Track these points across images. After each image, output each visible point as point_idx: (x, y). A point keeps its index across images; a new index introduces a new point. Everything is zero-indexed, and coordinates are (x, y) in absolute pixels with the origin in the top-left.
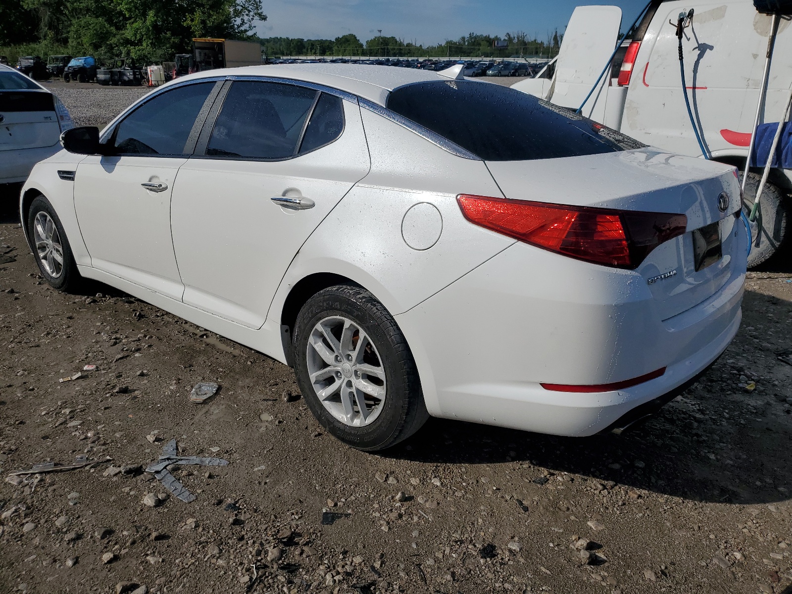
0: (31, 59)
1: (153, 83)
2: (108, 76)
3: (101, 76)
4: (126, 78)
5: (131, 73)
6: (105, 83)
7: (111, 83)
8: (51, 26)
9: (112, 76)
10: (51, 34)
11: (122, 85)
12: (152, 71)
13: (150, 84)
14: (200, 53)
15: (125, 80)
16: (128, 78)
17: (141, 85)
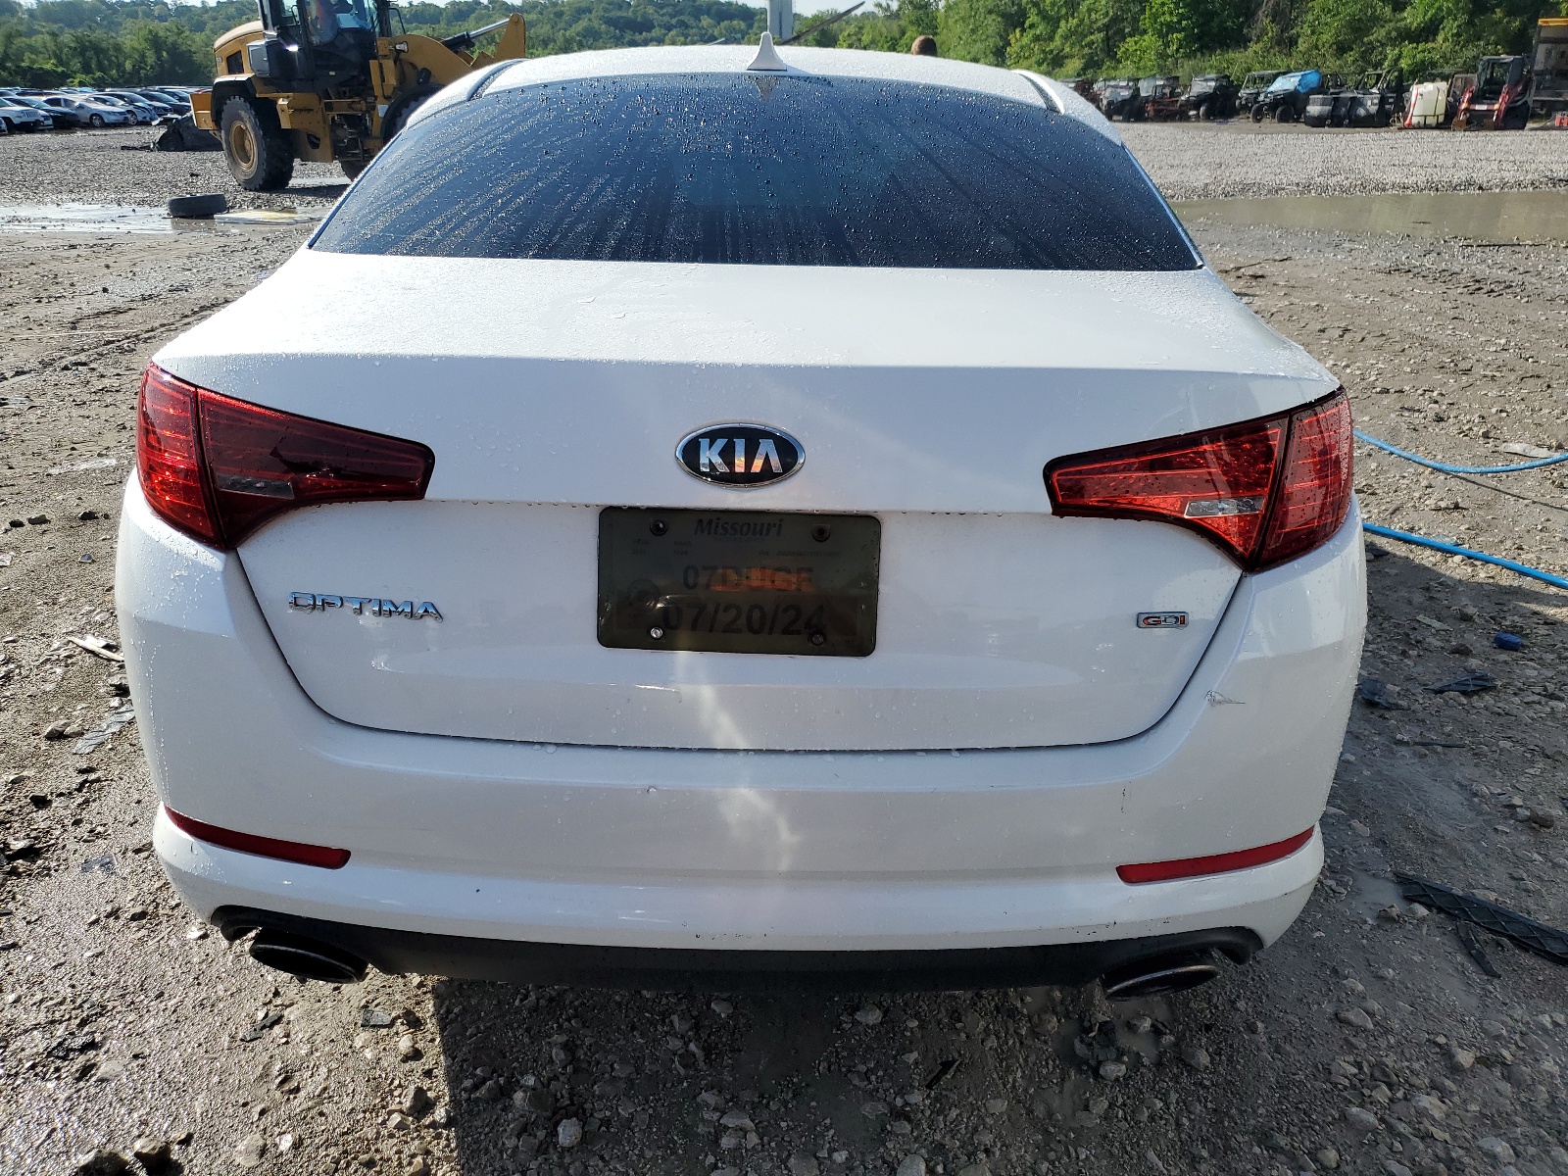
0: (1213, 80)
1: (1415, 121)
2: (1328, 108)
3: (1314, 109)
4: (1361, 112)
5: (1376, 101)
6: (1318, 122)
7: (1328, 122)
8: (1276, 15)
9: (1334, 108)
10: (1272, 30)
11: (1348, 126)
12: (1421, 95)
13: (1407, 122)
14: (1549, 53)
15: (1358, 116)
16: (1367, 110)
17: (1387, 125)
